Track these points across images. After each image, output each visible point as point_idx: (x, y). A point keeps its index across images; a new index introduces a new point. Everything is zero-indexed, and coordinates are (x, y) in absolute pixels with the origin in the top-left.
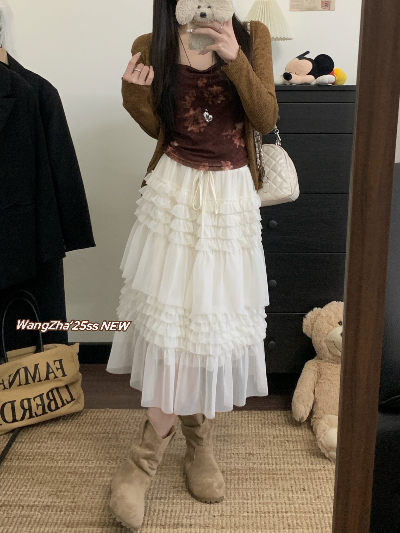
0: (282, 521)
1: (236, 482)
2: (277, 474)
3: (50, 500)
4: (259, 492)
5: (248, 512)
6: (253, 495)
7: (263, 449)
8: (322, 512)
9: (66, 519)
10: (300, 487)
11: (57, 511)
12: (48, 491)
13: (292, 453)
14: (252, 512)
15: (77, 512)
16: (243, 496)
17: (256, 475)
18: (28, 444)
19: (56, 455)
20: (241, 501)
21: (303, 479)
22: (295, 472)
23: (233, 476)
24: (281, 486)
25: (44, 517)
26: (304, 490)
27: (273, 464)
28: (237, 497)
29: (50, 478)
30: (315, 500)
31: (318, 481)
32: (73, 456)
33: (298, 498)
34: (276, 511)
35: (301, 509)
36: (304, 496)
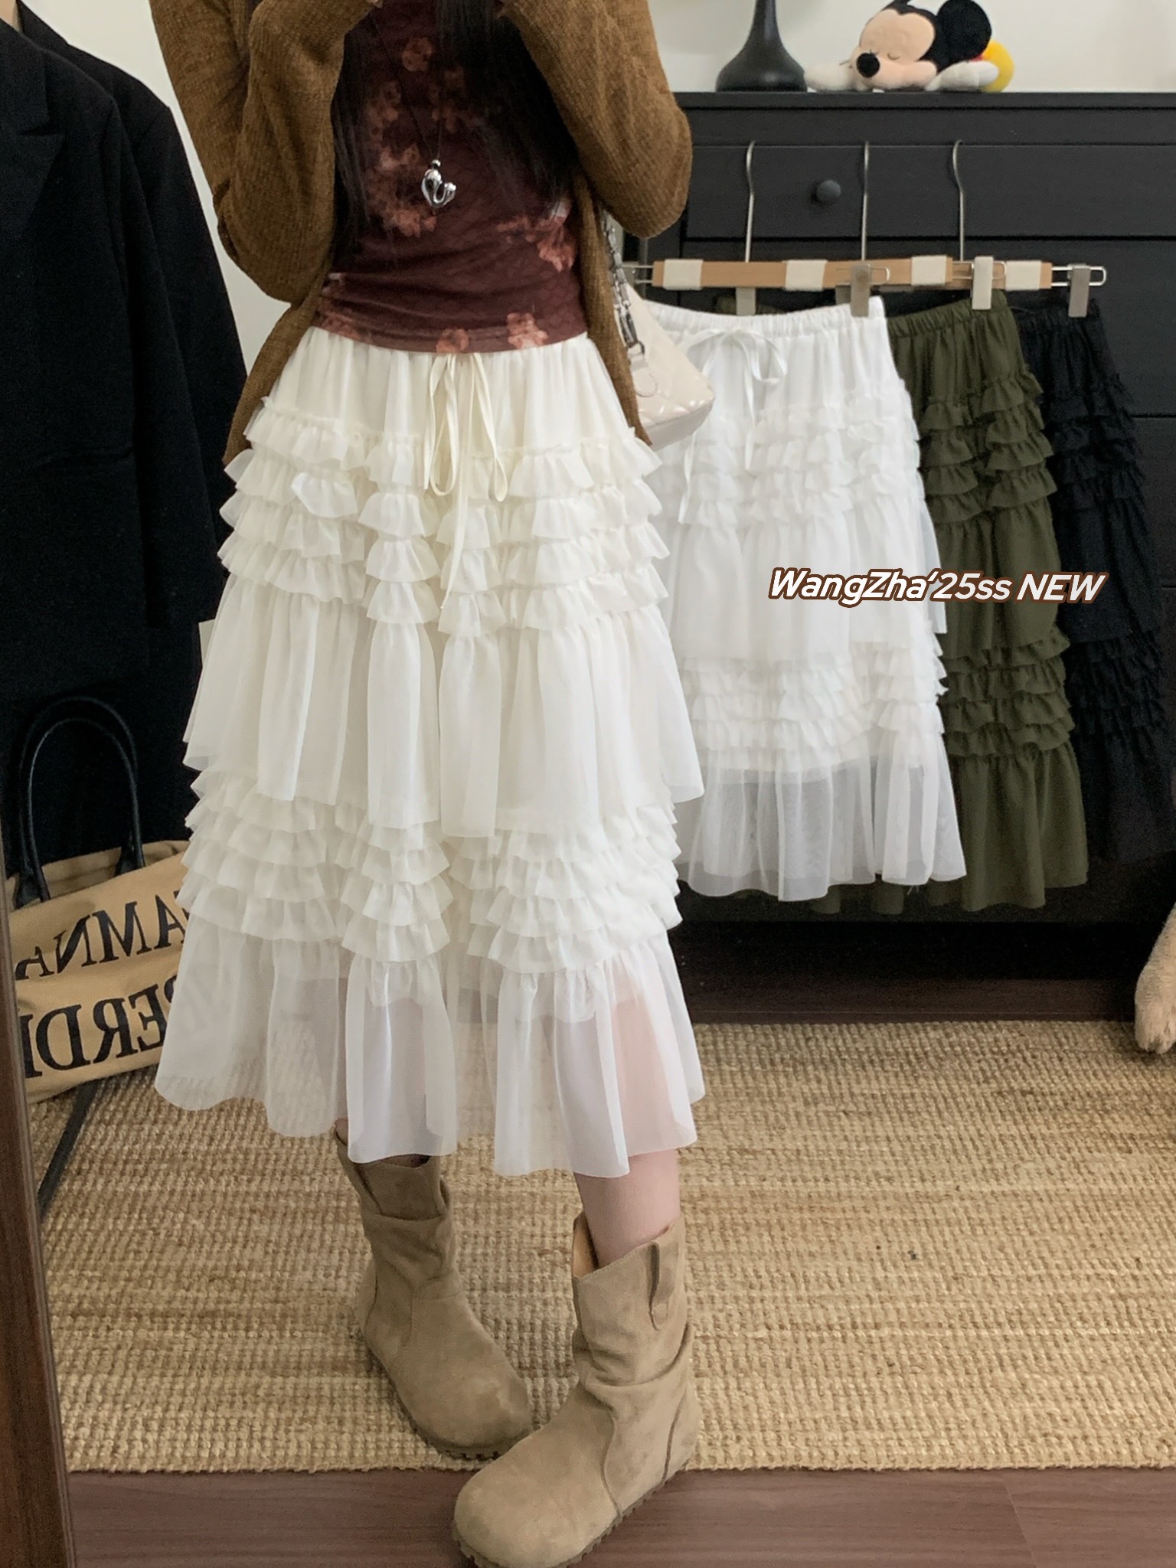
0: (868, 1351)
1: (716, 1233)
2: (833, 1210)
3: (214, 1294)
4: (790, 1266)
5: (769, 1328)
6: (776, 1275)
7: (780, 1135)
8: (975, 1324)
9: (265, 1352)
10: (901, 1248)
11: (236, 1328)
12: (205, 1266)
13: (864, 1147)
14: (782, 1327)
15: (292, 1332)
16: (746, 1276)
17: (773, 1212)
18: (124, 1127)
19: (209, 1159)
20: (741, 1292)
21: (905, 1224)
22: (882, 1204)
24: (849, 1246)
25: (204, 1346)
26: (914, 1257)
27: (816, 1180)
28: (727, 1280)
29: (202, 1227)
30: (949, 1289)
31: (946, 1229)
32: (256, 1160)
33: (902, 1282)
34: (848, 1321)
35: (915, 1317)
36: (916, 1274)
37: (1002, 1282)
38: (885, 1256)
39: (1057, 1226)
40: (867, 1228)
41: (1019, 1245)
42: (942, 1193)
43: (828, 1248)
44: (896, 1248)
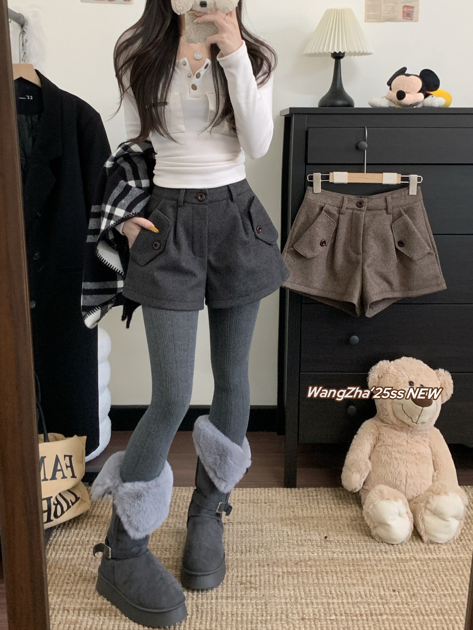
0: (377, 625)
1: (314, 575)
2: (362, 565)
4: (345, 589)
5: (336, 615)
6: (339, 593)
8: (422, 614)
10: (391, 581)
14: (341, 615)
16: (326, 593)
17: (338, 566)
20: (325, 600)
21: (393, 571)
22: (383, 563)
23: (310, 568)
24: (369, 581)
27: (356, 553)
28: (318, 595)
30: (411, 599)
31: (410, 574)
33: (391, 596)
34: (369, 613)
35: (397, 611)
37: (433, 596)
38: (385, 585)
39: (456, 573)
40: (377, 573)
41: (441, 581)
42: (408, 558)
43: (360, 582)
44: (389, 582)
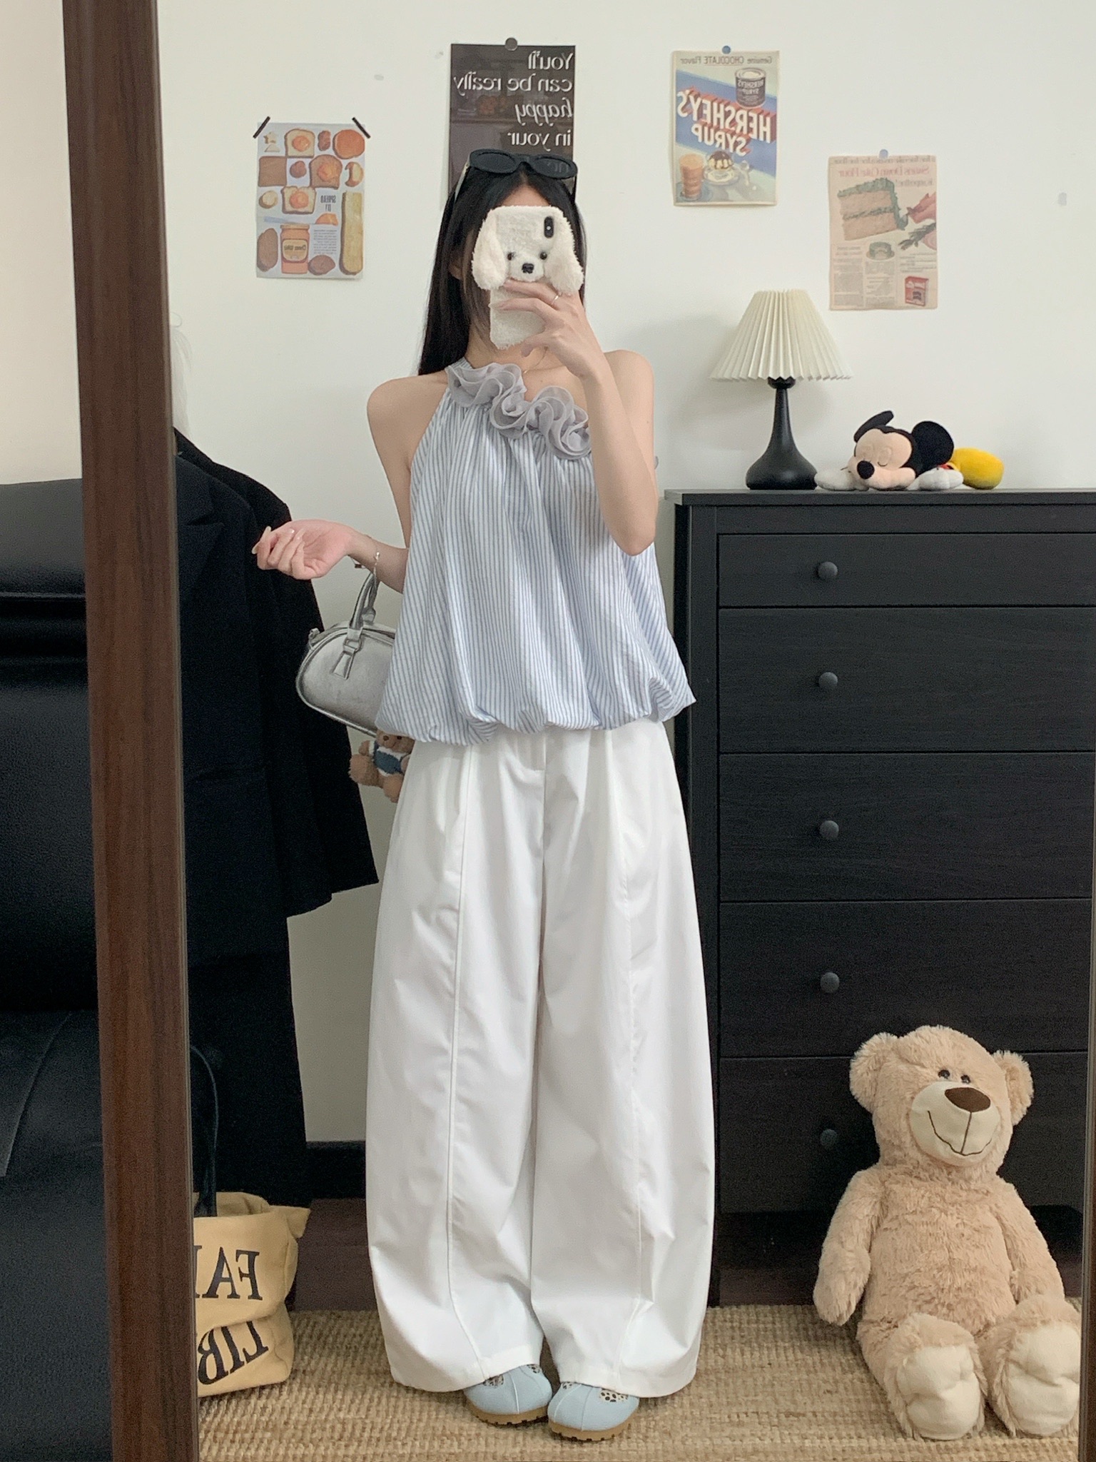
19: (309, 1427)
